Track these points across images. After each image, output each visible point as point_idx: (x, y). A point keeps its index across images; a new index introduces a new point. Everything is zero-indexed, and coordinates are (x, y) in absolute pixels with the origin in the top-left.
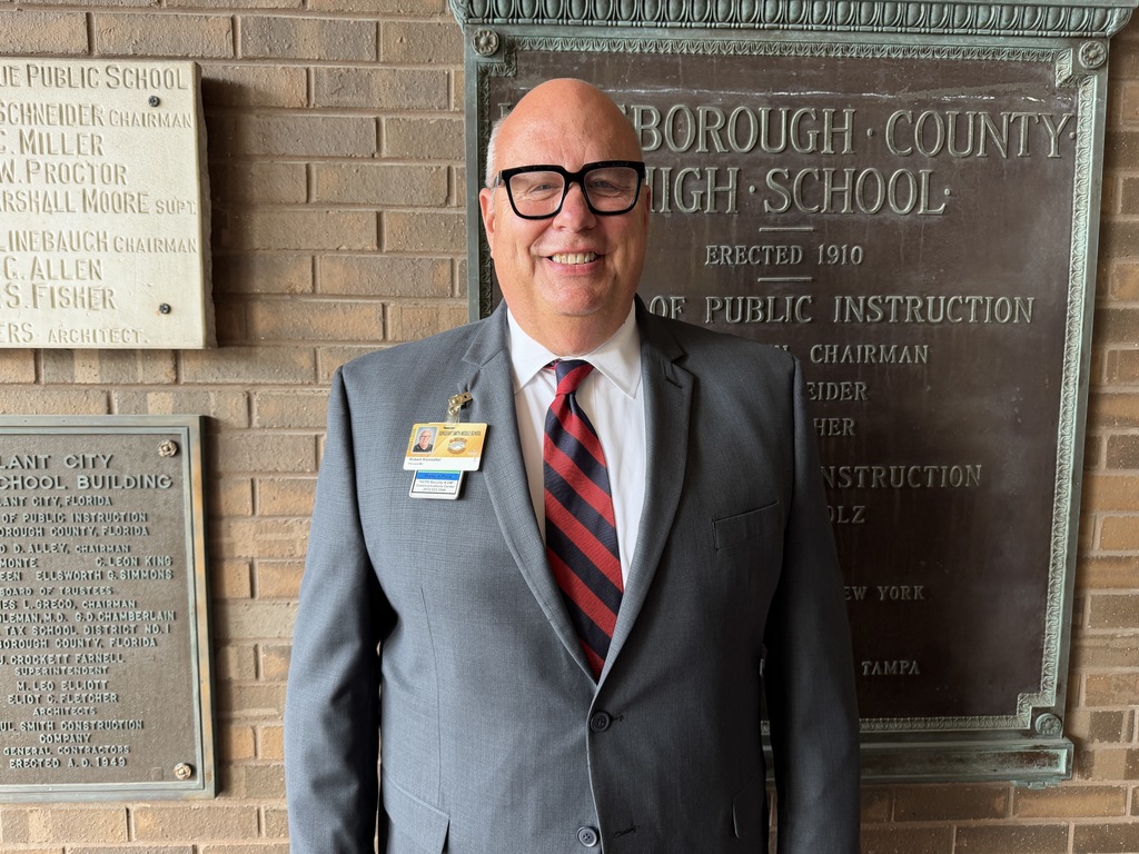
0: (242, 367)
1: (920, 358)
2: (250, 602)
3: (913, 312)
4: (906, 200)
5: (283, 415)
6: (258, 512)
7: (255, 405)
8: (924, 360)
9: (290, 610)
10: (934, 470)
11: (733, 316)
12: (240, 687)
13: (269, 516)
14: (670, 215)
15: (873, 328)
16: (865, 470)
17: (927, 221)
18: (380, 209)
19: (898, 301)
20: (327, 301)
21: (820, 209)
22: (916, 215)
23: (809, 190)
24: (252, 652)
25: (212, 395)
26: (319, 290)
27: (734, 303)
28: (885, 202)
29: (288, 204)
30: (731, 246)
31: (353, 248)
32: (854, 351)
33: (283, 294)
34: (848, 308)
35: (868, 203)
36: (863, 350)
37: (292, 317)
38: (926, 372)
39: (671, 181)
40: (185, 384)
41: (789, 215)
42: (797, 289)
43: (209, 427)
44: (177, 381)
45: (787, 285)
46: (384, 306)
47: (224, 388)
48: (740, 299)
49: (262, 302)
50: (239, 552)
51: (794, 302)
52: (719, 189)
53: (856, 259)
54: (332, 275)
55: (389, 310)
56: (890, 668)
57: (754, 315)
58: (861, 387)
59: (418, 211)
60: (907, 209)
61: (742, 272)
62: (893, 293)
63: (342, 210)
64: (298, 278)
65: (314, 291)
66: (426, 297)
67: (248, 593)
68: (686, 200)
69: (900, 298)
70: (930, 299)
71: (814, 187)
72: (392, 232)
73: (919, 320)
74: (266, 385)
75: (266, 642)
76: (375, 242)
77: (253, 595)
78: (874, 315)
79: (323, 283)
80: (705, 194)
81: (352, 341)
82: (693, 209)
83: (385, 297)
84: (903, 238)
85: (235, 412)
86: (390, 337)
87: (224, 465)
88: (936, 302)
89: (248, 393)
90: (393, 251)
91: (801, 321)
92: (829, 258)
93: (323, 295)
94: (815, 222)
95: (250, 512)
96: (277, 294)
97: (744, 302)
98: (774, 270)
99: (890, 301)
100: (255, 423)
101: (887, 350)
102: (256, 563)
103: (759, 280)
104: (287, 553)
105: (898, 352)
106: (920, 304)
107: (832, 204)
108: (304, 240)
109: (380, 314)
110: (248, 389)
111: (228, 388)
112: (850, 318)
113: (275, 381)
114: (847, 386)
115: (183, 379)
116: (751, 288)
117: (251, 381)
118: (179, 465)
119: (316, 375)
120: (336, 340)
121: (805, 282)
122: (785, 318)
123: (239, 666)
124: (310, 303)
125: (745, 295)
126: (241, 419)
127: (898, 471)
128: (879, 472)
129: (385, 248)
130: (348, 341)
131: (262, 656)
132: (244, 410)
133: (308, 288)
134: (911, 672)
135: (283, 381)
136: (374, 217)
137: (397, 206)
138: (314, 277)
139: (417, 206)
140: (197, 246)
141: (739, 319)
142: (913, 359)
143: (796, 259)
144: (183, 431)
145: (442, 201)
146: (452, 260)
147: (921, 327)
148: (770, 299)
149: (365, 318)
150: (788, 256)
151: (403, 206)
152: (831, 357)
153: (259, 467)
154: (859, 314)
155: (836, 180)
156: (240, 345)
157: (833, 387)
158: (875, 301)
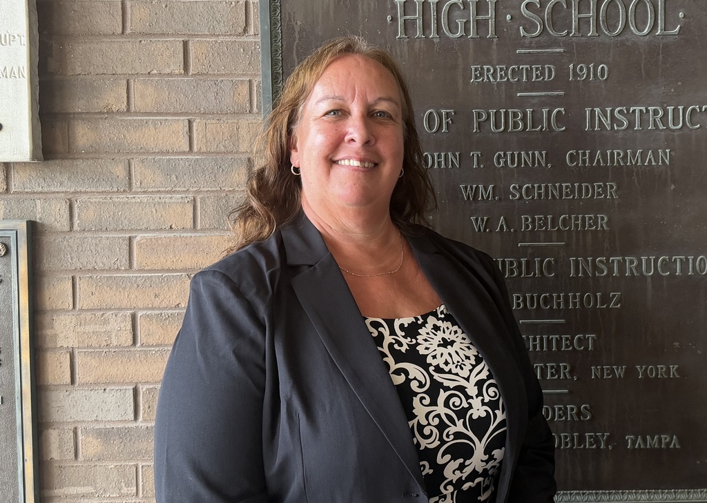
0: (65, 178)
1: (663, 161)
2: (71, 387)
3: (655, 120)
4: (645, 23)
5: (100, 219)
6: (78, 306)
7: (76, 211)
8: (667, 162)
9: (106, 395)
10: (681, 260)
11: (497, 126)
12: (60, 467)
13: (88, 310)
14: (438, 40)
15: (620, 135)
16: (619, 261)
17: (665, 41)
18: (186, 38)
19: (641, 111)
20: (139, 118)
21: (569, 33)
22: (655, 36)
23: (558, 17)
24: (72, 434)
25: (38, 202)
26: (133, 109)
27: (497, 114)
28: (626, 26)
29: (106, 35)
30: (493, 66)
31: (163, 72)
32: (604, 155)
33: (101, 113)
34: (597, 118)
35: (612, 27)
36: (612, 154)
37: (108, 133)
38: (669, 172)
39: (438, 11)
40: (14, 193)
41: (542, 39)
42: (552, 102)
43: (34, 230)
44: (7, 190)
45: (543, 99)
46: (190, 122)
47: (49, 196)
48: (502, 111)
49: (83, 120)
50: (61, 342)
51: (549, 113)
52: (480, 17)
53: (602, 75)
54: (144, 96)
55: (194, 124)
56: (652, 442)
57: (516, 125)
58: (612, 187)
59: (220, 39)
60: (646, 31)
61: (503, 88)
62: (636, 104)
63: (153, 40)
64: (114, 98)
65: (128, 110)
66: (227, 114)
67: (69, 380)
68: (452, 27)
69: (643, 108)
70: (670, 109)
71: (563, 14)
72: (197, 57)
73: (661, 127)
74: (86, 192)
75: (84, 425)
76: (182, 67)
77: (73, 381)
78: (620, 124)
79: (137, 103)
80: (467, 23)
81: (162, 153)
82: (458, 35)
83: (191, 114)
84: (644, 57)
85: (58, 217)
86: (195, 149)
87: (48, 263)
88: (675, 111)
89: (70, 200)
90: (198, 74)
91: (557, 130)
92: (579, 76)
93: (136, 113)
94: (565, 44)
95: (71, 306)
96: (96, 113)
97: (506, 114)
98: (532, 86)
99: (634, 111)
100: (76, 227)
101: (634, 155)
102: (76, 352)
103: (518, 94)
104: (105, 343)
105: (643, 155)
106: (661, 113)
107: (579, 29)
108: (120, 66)
109: (186, 129)
110: (70, 196)
111: (52, 196)
112: (599, 127)
113: (93, 190)
114: (599, 187)
115: (13, 189)
116: (512, 101)
117: (72, 190)
118: (8, 265)
119: (130, 184)
120: (147, 153)
121: (558, 95)
122: (542, 128)
123: (60, 447)
124: (125, 121)
125: (507, 108)
126: (63, 223)
127: (648, 261)
128: (631, 262)
129: (191, 72)
130: (158, 153)
131: (80, 437)
132: (66, 215)
133: (124, 107)
134: (672, 446)
135: (100, 189)
136: (181, 45)
137: (202, 36)
138: (128, 97)
139: (218, 35)
140: (26, 73)
141: (502, 128)
142: (657, 161)
143: (550, 76)
144: (12, 235)
145: (240, 30)
146: (250, 81)
147: (663, 133)
148: (529, 111)
149: (173, 132)
150: (543, 74)
151: (206, 36)
152: (584, 162)
153: (79, 265)
154: (607, 123)
155: (582, 8)
156: (63, 159)
157: (587, 187)
158: (620, 112)
